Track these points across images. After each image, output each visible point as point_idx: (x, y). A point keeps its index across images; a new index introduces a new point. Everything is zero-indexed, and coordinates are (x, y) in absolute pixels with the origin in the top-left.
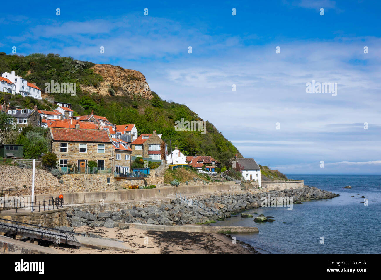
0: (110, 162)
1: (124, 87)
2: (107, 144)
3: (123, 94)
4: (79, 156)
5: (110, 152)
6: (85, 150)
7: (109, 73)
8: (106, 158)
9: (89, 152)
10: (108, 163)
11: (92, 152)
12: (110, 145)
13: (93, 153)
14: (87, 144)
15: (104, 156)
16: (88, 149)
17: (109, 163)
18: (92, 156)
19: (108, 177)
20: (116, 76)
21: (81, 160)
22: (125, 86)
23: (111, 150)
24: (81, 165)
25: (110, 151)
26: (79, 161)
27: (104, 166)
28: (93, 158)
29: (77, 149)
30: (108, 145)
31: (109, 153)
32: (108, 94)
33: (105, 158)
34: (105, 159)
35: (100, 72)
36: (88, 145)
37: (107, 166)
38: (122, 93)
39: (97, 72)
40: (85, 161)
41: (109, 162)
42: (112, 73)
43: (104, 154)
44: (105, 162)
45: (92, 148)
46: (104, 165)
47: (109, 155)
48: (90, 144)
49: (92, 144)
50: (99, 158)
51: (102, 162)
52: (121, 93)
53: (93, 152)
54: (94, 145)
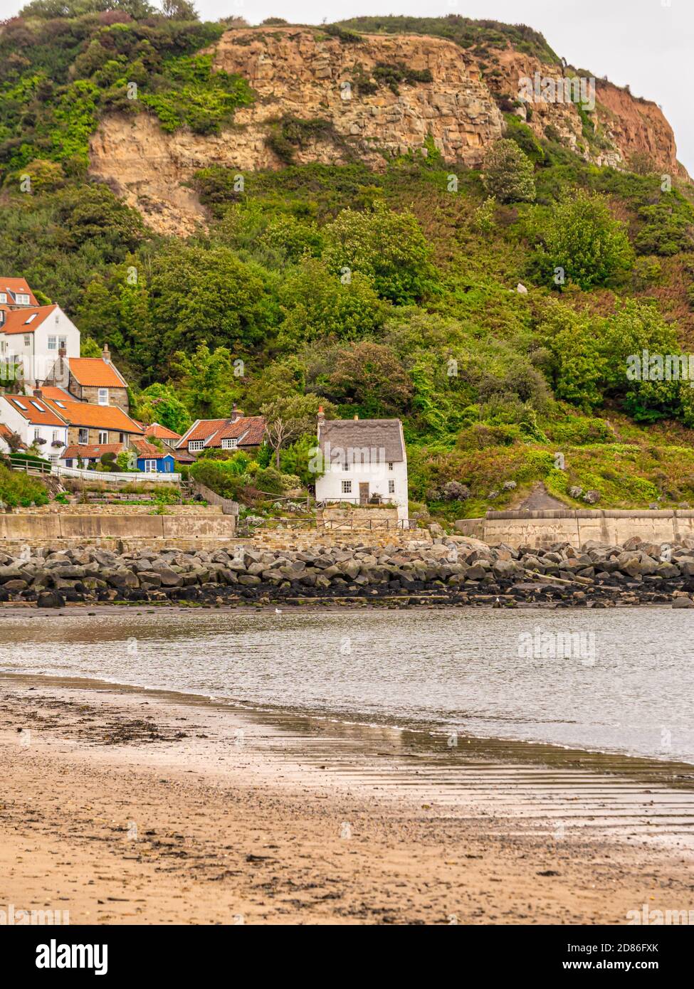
1: (343, 124)
3: (336, 154)
7: (280, 63)
20: (313, 71)
22: (352, 116)
32: (268, 159)
35: (240, 64)
38: (335, 150)
39: (229, 69)
42: (298, 62)
52: (329, 148)
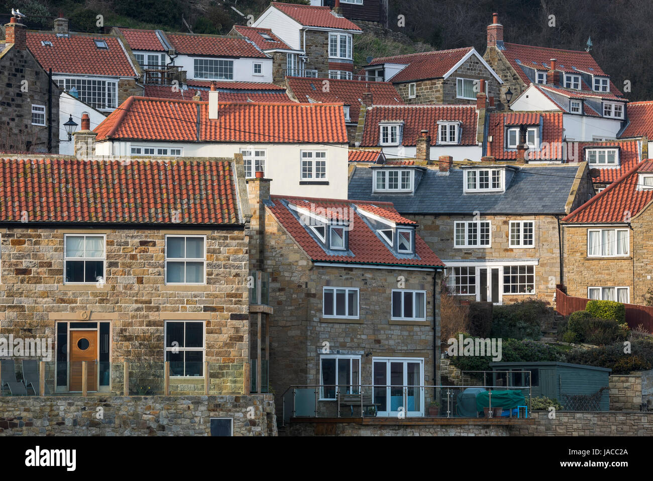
0: (237, 330)
2: (216, 234)
4: (62, 301)
5: (237, 275)
6: (93, 270)
8: (213, 309)
9: (120, 278)
10: (224, 337)
11: (132, 279)
12: (233, 238)
13: (136, 286)
14: (105, 234)
15: (201, 302)
16: (111, 265)
17: (231, 338)
18: (136, 302)
19: (221, 415)
21: (73, 325)
23: (238, 267)
24: (76, 348)
25: (234, 271)
26: (62, 327)
27: (201, 352)
28: (138, 309)
29: (50, 264)
30: (226, 238)
31: (227, 282)
33: (206, 309)
34: (209, 315)
36: (110, 243)
37: (218, 354)
40: (98, 329)
41: (232, 332)
43: (205, 288)
44: (208, 333)
45: (133, 257)
46: (204, 349)
47: (229, 295)
48: (121, 235)
49: (134, 238)
50: (175, 310)
51: (194, 333)
53: (140, 281)
54: (143, 243)
